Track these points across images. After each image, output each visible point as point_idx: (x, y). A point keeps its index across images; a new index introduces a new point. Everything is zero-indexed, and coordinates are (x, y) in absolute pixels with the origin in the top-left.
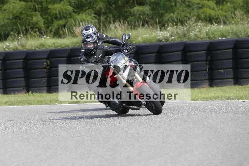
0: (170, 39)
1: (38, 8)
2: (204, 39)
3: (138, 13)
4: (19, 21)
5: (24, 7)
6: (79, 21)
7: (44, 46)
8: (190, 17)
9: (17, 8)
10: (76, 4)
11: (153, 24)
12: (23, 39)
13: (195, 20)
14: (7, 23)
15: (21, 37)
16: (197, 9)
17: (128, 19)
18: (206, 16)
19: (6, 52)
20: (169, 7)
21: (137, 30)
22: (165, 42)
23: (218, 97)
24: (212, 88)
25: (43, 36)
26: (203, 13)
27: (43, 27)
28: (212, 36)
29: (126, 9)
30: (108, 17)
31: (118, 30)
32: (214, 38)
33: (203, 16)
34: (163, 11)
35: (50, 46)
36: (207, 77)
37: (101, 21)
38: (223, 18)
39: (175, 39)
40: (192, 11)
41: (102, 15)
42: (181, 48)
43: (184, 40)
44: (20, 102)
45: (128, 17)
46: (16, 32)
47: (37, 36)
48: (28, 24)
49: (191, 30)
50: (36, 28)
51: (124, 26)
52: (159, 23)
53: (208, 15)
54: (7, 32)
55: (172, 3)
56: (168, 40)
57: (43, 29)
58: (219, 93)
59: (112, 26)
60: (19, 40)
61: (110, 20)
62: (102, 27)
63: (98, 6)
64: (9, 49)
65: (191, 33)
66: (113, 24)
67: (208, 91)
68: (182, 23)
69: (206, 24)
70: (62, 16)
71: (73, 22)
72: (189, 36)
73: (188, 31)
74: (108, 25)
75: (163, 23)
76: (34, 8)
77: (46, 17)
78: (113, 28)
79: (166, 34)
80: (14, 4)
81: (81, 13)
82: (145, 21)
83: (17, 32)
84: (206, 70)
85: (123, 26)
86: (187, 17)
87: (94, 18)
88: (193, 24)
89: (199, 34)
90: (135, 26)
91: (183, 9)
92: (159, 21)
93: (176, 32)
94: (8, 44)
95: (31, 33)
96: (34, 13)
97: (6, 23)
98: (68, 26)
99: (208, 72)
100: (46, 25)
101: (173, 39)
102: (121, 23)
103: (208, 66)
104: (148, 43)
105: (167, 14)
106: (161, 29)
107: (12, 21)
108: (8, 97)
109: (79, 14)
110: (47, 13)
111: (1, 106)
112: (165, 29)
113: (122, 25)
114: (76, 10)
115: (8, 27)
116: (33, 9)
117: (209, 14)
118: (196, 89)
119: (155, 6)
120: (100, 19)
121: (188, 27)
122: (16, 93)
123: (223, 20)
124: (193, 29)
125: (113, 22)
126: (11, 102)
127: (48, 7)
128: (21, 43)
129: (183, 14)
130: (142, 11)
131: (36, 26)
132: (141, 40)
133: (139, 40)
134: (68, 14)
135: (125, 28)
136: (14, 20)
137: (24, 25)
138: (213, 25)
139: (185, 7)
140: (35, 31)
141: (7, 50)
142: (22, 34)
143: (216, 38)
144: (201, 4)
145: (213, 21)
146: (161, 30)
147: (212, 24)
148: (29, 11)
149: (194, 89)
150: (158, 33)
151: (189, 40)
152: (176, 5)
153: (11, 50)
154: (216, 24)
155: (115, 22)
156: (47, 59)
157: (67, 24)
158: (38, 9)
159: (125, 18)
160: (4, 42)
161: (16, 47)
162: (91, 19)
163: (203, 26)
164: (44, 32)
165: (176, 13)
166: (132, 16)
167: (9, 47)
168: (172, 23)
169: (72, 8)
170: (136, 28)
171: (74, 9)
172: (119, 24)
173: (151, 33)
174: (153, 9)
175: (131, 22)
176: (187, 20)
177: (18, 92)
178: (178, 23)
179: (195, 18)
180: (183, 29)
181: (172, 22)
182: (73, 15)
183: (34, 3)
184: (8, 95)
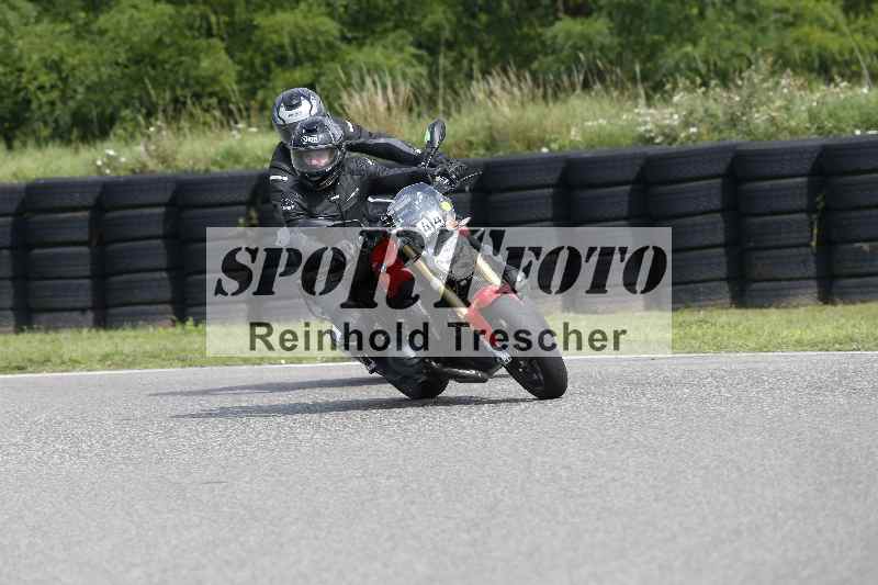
0: (683, 135)
1: (218, 24)
2: (804, 133)
3: (570, 43)
4: (152, 73)
5: (170, 23)
6: (360, 69)
7: (237, 159)
8: (752, 58)
9: (145, 26)
10: (350, 11)
11: (622, 81)
12: (164, 133)
13: (769, 67)
14: (110, 76)
15: (159, 129)
16: (777, 28)
17: (535, 65)
18: (808, 53)
19: (104, 179)
20: (679, 22)
21: (565, 101)
22: (665, 146)
23: (852, 340)
24: (829, 308)
25: (236, 123)
26: (797, 41)
27: (233, 91)
28: (830, 125)
29: (525, 29)
30: (463, 56)
31: (498, 103)
32: (835, 132)
33: (796, 53)
34: (656, 37)
35: (259, 158)
36: (812, 269)
37: (437, 71)
38: (869, 60)
39: (698, 135)
40: (760, 35)
41: (443, 49)
42: (721, 168)
43: (732, 138)
44: (155, 357)
45: (536, 58)
46: (139, 111)
47: (213, 123)
48: (182, 80)
49: (755, 101)
50: (211, 95)
51: (520, 89)
52: (645, 78)
53: (814, 49)
54: (109, 111)
55: (691, 7)
56: (675, 139)
57: (233, 99)
58: (854, 326)
59: (478, 89)
60: (149, 137)
61: (471, 69)
62: (441, 91)
63: (430, 19)
64: (115, 169)
65: (758, 112)
66: (481, 83)
67: (814, 318)
68: (725, 79)
69: (810, 83)
70: (301, 52)
71: (342, 75)
72: (748, 124)
73: (745, 108)
74: (463, 83)
75: (658, 78)
76: (205, 25)
77: (246, 57)
78: (481, 96)
79: (667, 116)
80: (133, 11)
81: (368, 41)
82: (595, 71)
83: (144, 111)
84: (808, 245)
85: (516, 90)
86: (741, 55)
87: (414, 62)
88: (764, 80)
89: (786, 116)
90: (558, 88)
91: (728, 30)
92: (641, 71)
93: (701, 110)
94: (111, 153)
95: (194, 111)
96: (203, 42)
97: (105, 77)
98: (323, 89)
99: (815, 251)
100: (246, 86)
101: (693, 133)
102: (509, 78)
103: (815, 231)
104: (605, 148)
105: (674, 46)
106: (648, 98)
107: (126, 71)
108: (111, 338)
109: (361, 45)
110: (249, 41)
111: (89, 371)
112: (665, 100)
113: (512, 84)
114: (349, 31)
115: (111, 92)
116: (199, 29)
117: (819, 47)
118: (773, 310)
119: (629, 21)
120: (436, 62)
121: (745, 92)
122: (141, 323)
123: (869, 68)
124: (764, 99)
125: (480, 76)
126: (122, 354)
127: (251, 21)
128: (158, 147)
129: (728, 46)
130: (583, 36)
131: (209, 90)
132: (578, 138)
133: (572, 138)
134: (323, 45)
135: (523, 95)
136: (133, 69)
137: (167, 88)
138: (832, 85)
139: (735, 22)
140: (209, 105)
141: (108, 171)
142: (160, 115)
143: (843, 130)
144: (793, 10)
145: (834, 70)
146: (652, 102)
147: (830, 80)
148: (186, 37)
149: (765, 311)
150: (638, 114)
151: (748, 139)
152: (702, 14)
153: (122, 173)
154: (843, 81)
155: (490, 74)
156: (250, 203)
157: (319, 83)
158: (219, 29)
159: (525, 61)
160: (99, 144)
161: (139, 162)
162: (402, 65)
163: (799, 89)
164: (240, 110)
165: (703, 43)
166: (546, 55)
167: (117, 165)
168: (687, 78)
169: (339, 26)
170: (562, 96)
171: (345, 30)
172: (503, 82)
173: (613, 111)
174: (623, 29)
175: (545, 73)
176: (744, 67)
177: (145, 320)
178: (711, 79)
179: (770, 60)
180: (729, 98)
181: (689, 73)
182: (339, 49)
183: (202, 7)
184: (111, 333)
